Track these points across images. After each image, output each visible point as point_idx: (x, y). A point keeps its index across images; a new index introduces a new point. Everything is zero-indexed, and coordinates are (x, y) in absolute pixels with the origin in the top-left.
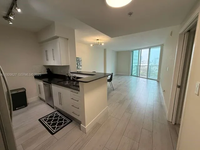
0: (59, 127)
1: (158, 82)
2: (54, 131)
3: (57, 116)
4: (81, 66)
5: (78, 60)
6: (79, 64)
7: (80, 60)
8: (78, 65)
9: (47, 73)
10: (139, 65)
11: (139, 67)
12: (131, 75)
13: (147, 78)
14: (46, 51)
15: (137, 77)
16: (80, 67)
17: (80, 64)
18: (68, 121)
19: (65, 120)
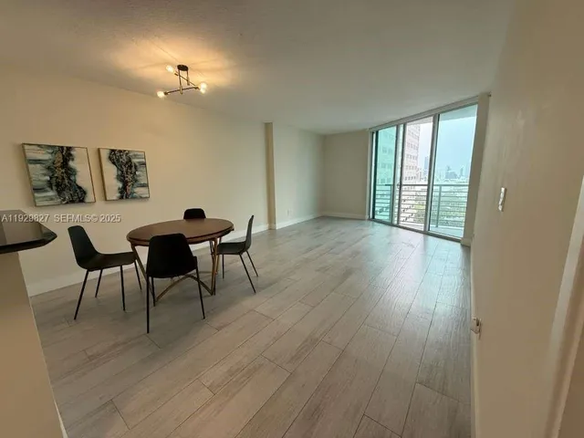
1: (466, 248)
5: (124, 159)
7: (135, 161)
8: (125, 183)
10: (398, 182)
11: (397, 189)
12: (369, 219)
13: (426, 233)
15: (391, 225)
17: (135, 180)
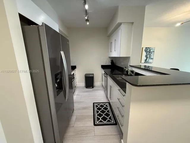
0: (102, 121)
2: (97, 122)
3: (106, 109)
4: (152, 59)
5: (149, 50)
6: (148, 56)
7: (151, 50)
8: (147, 58)
9: (111, 64)
14: (111, 43)
16: (151, 61)
17: (150, 57)
18: (113, 122)
19: (110, 118)
